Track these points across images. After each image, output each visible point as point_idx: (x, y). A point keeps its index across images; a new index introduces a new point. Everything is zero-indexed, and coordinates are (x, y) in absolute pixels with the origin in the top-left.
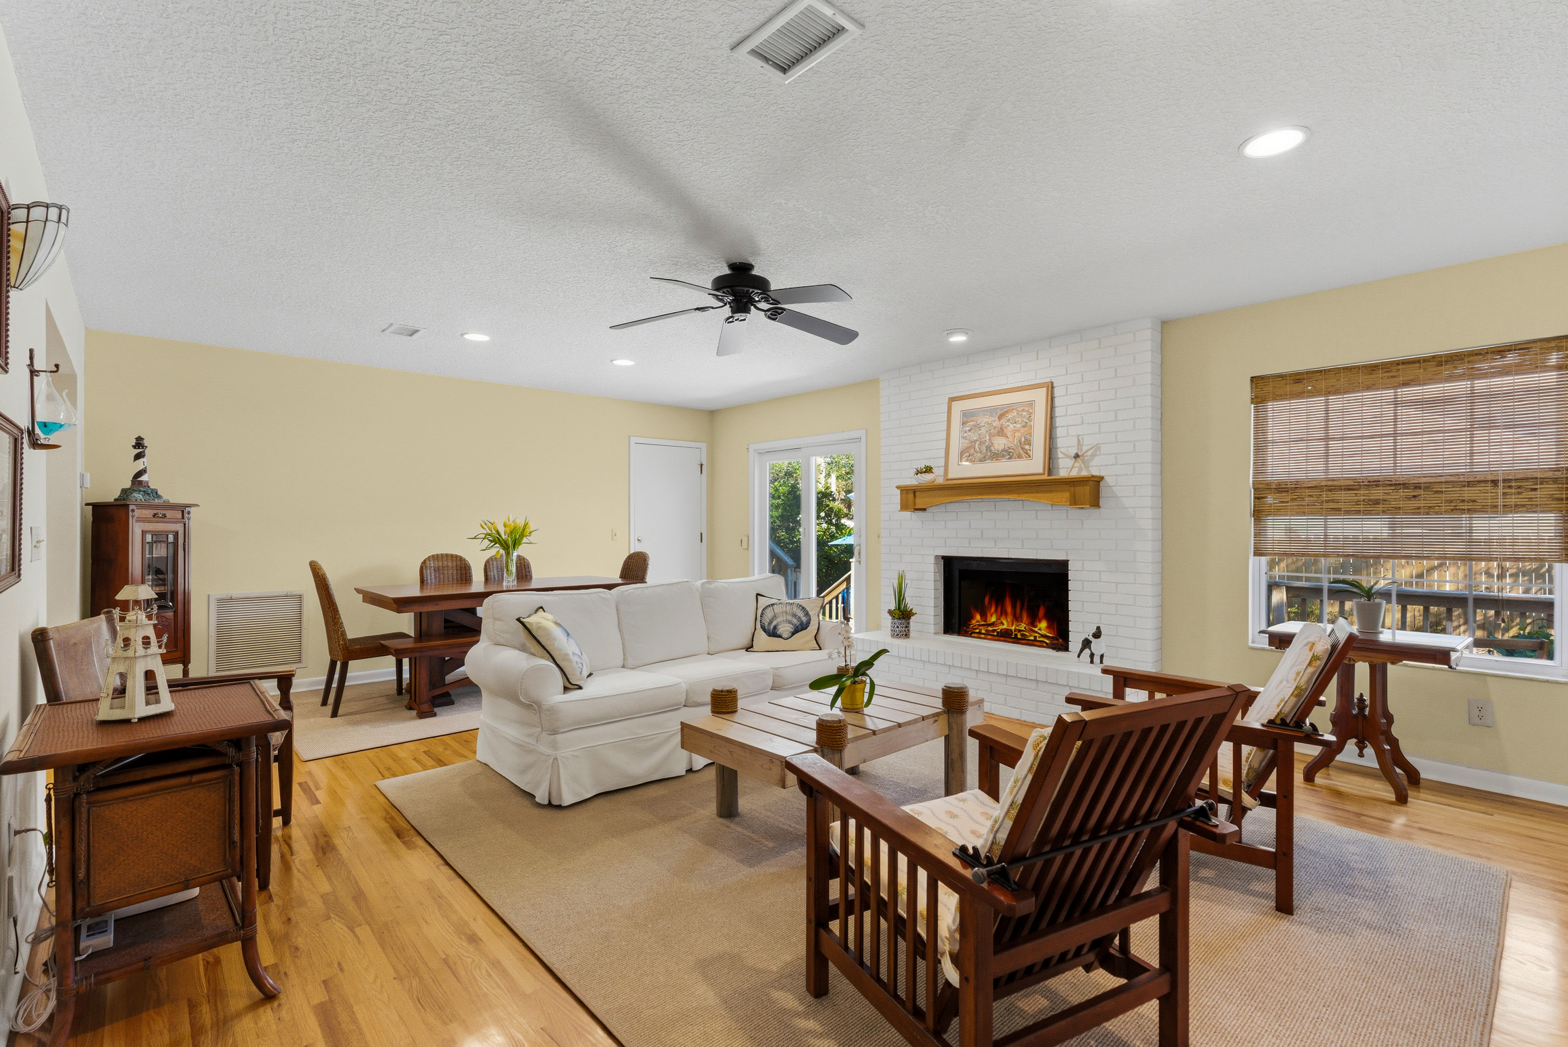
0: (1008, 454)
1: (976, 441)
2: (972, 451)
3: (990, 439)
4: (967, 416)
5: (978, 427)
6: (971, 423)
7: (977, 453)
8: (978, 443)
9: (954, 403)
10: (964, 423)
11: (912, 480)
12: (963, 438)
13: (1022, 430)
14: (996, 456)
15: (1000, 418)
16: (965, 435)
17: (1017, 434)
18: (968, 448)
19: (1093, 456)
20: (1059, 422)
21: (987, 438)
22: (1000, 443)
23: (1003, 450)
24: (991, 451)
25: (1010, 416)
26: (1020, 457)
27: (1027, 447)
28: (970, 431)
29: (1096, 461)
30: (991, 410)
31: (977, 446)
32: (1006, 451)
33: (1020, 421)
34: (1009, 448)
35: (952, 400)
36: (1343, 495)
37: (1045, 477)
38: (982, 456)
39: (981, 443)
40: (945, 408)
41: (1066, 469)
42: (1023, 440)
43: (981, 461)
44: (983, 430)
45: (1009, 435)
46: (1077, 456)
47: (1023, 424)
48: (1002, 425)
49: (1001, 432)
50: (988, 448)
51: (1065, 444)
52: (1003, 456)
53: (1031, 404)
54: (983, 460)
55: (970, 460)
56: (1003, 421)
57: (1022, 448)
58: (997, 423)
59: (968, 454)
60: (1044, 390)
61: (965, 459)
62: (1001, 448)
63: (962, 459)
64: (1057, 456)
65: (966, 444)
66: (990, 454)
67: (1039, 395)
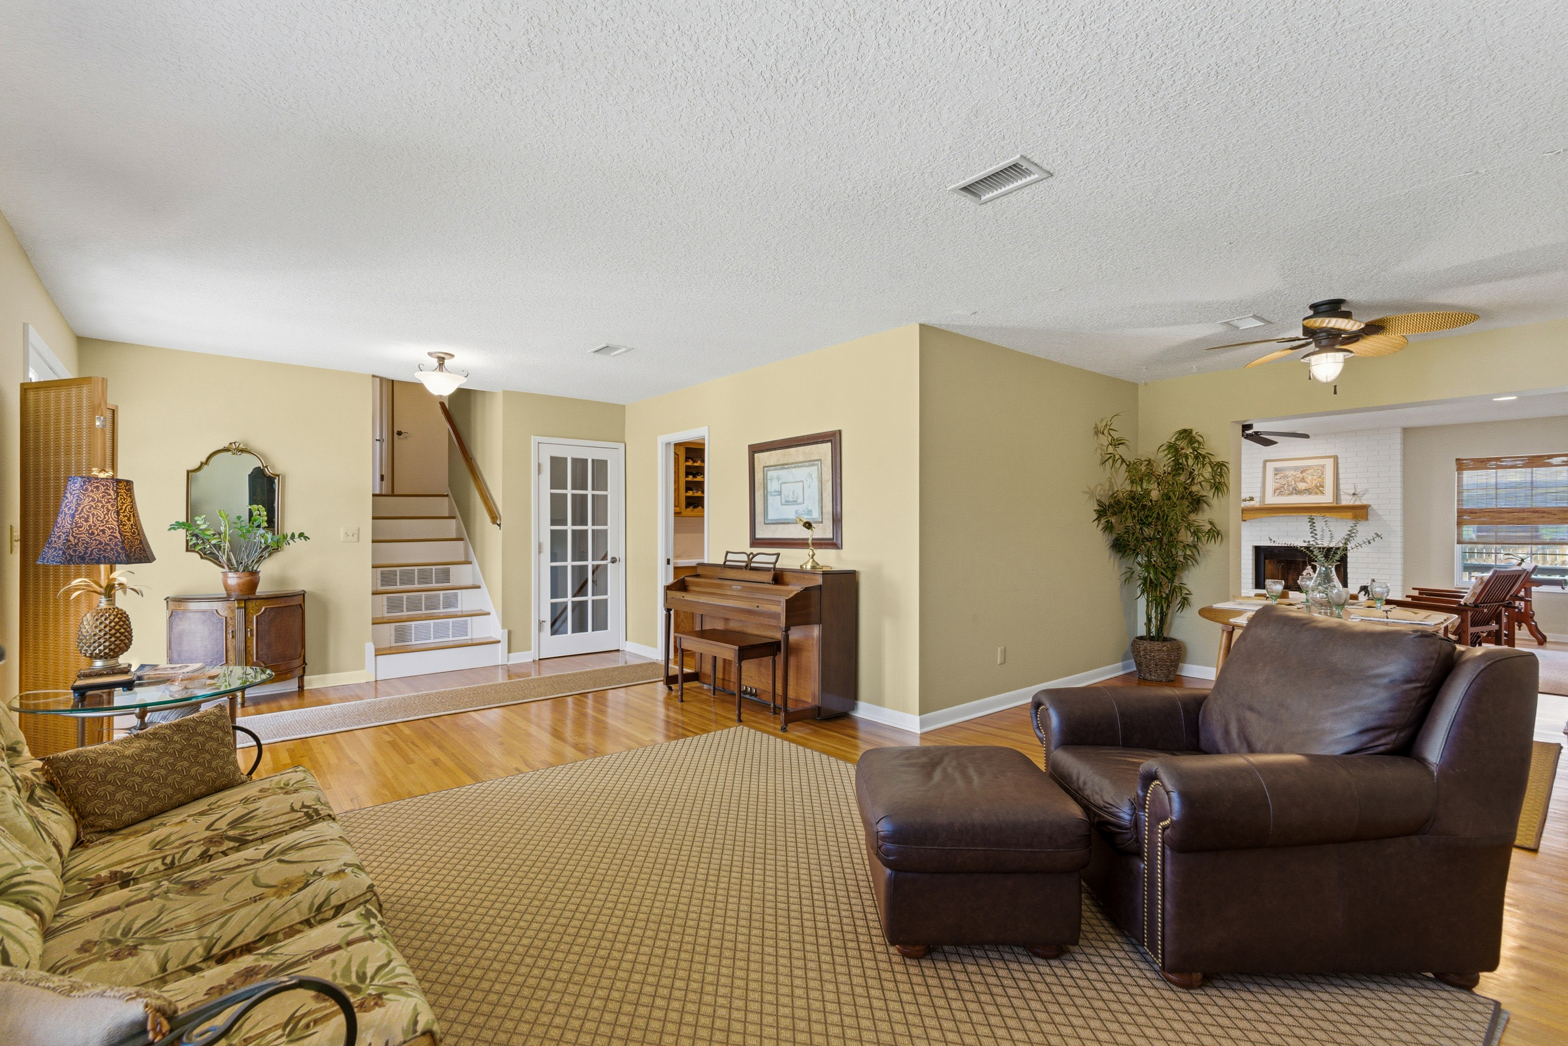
0: (1308, 491)
2: (1283, 490)
3: (1295, 483)
4: (1277, 471)
5: (1286, 477)
6: (1281, 474)
7: (1286, 491)
8: (1286, 485)
9: (1268, 464)
10: (1275, 474)
12: (1275, 482)
13: (1317, 480)
14: (1300, 493)
15: (1302, 473)
16: (1277, 481)
17: (1314, 482)
18: (1279, 488)
19: (1364, 494)
20: (1341, 476)
21: (1293, 483)
22: (1302, 486)
23: (1305, 490)
24: (1296, 490)
25: (1310, 472)
26: (1316, 493)
27: (1321, 489)
28: (1280, 478)
29: (1365, 497)
30: (1296, 469)
31: (1285, 487)
33: (1316, 475)
34: (1309, 489)
35: (1265, 462)
37: (1335, 505)
38: (1290, 492)
39: (1289, 486)
40: (1261, 465)
41: (1346, 500)
42: (1318, 485)
43: (1289, 495)
44: (1290, 479)
45: (1308, 482)
46: (1354, 494)
47: (1318, 476)
48: (1303, 476)
49: (1303, 480)
50: (1294, 488)
51: (1346, 487)
52: (1307, 494)
53: (1323, 466)
54: (1291, 494)
55: (1280, 494)
56: (1304, 474)
57: (1319, 489)
58: (1299, 475)
59: (1279, 491)
60: (1332, 460)
61: (1277, 494)
62: (1303, 488)
63: (1275, 494)
64: (1341, 494)
65: (1278, 486)
66: (1295, 492)
67: (1329, 461)
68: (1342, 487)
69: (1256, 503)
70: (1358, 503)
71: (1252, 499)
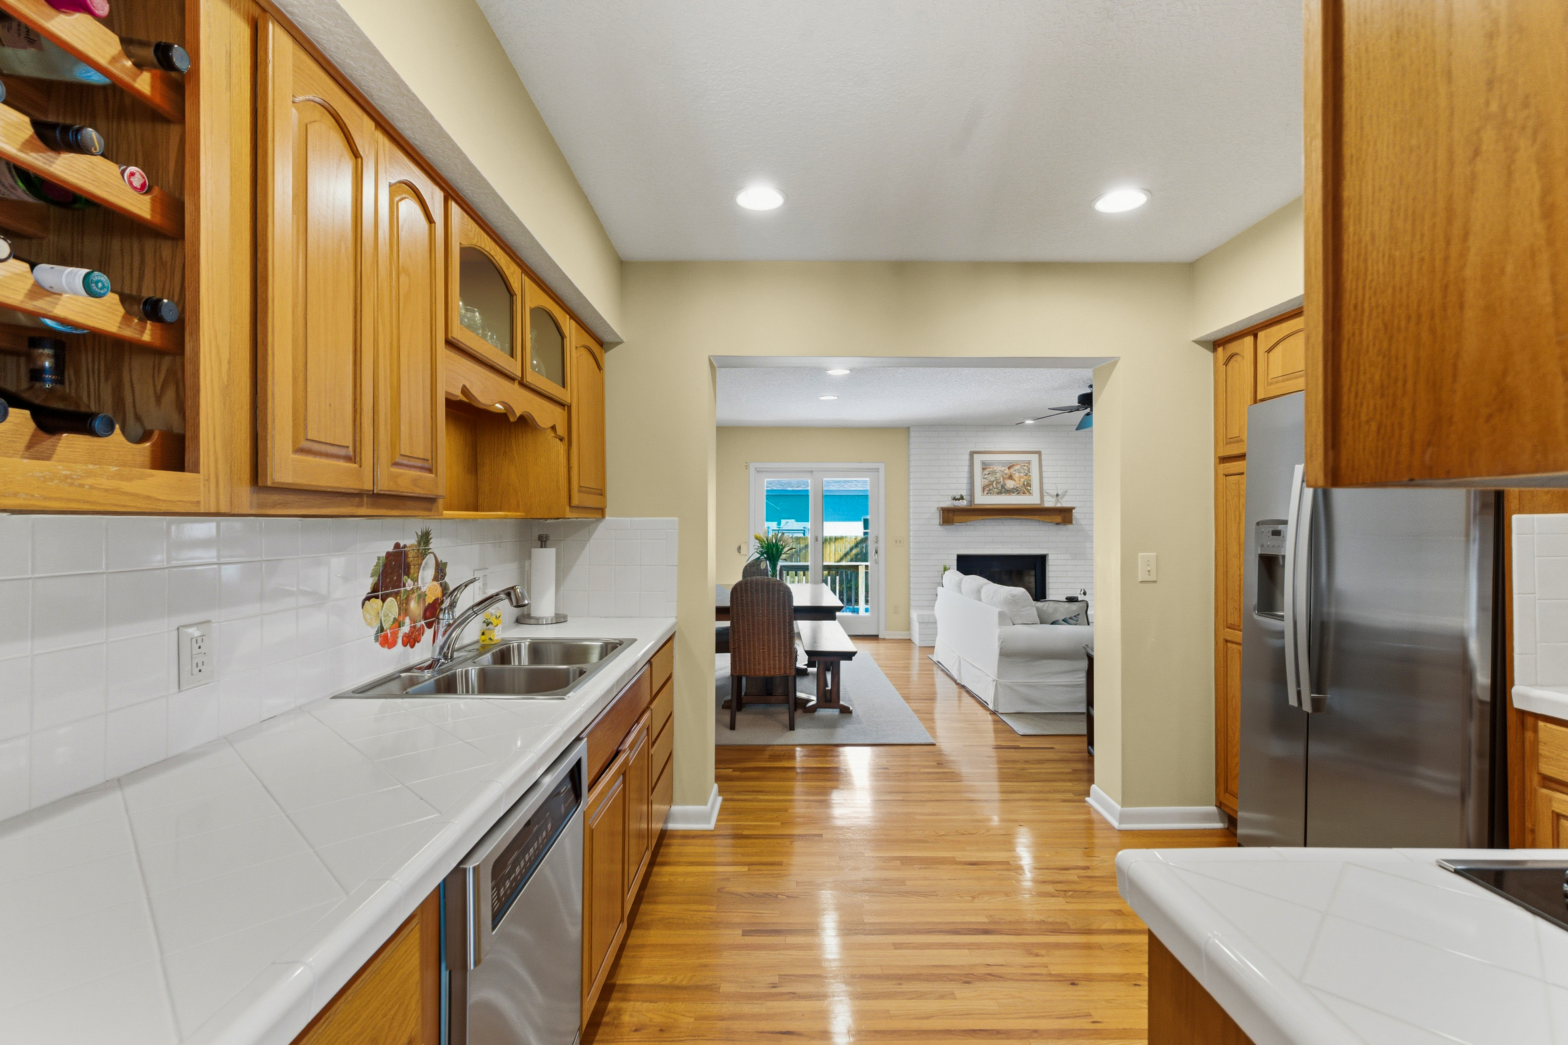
0: (1015, 491)
1: (994, 481)
2: (991, 487)
3: (1003, 480)
4: (985, 466)
5: (994, 473)
6: (990, 470)
7: (995, 488)
8: (995, 483)
9: (975, 455)
10: (984, 469)
11: (948, 503)
12: (984, 478)
13: (1025, 477)
14: (1009, 492)
15: (1009, 468)
16: (986, 476)
17: (1022, 480)
18: (988, 485)
19: (1064, 495)
20: (1045, 474)
21: (1002, 480)
22: (1010, 484)
23: (1013, 488)
24: (1004, 488)
25: (1016, 468)
26: (1024, 493)
27: (1029, 488)
28: (989, 474)
29: (1065, 499)
30: (1004, 463)
32: (1015, 489)
33: (1023, 472)
34: (1017, 487)
35: (973, 452)
37: (1040, 506)
38: (999, 491)
39: (997, 483)
40: (967, 457)
41: (1050, 501)
42: (1026, 483)
43: (998, 494)
44: (998, 475)
45: (1017, 479)
46: (1057, 495)
47: (1025, 473)
48: (1011, 473)
49: (1011, 477)
50: (1003, 487)
51: (1049, 486)
52: (1014, 492)
53: (1029, 462)
54: (1000, 493)
55: (990, 493)
56: (1011, 470)
57: (1025, 488)
58: (1007, 471)
59: (987, 489)
60: (1037, 455)
61: (986, 492)
62: (1012, 487)
63: (983, 491)
64: (1045, 494)
65: (986, 482)
66: (1003, 490)
67: (1034, 458)
68: (1045, 487)
69: (963, 504)
70: (1059, 505)
71: (962, 498)
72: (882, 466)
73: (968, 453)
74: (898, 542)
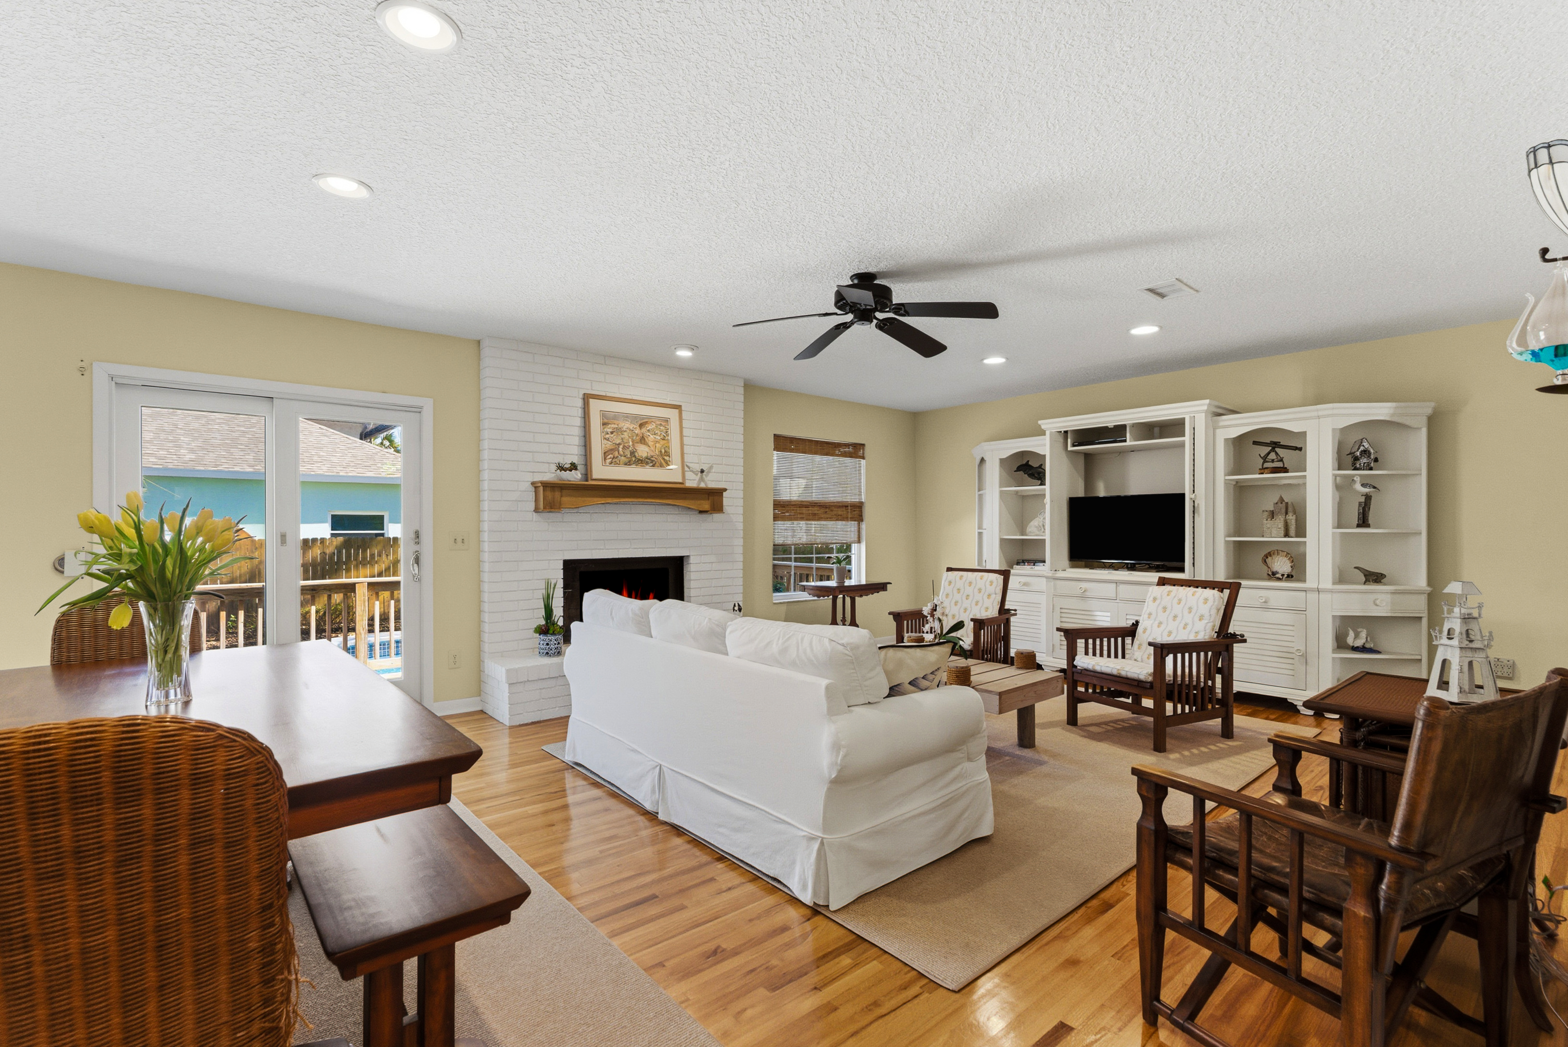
0: (649, 462)
1: (619, 444)
2: (616, 454)
3: (633, 445)
4: (607, 417)
5: (618, 431)
6: (613, 426)
7: (621, 456)
8: (621, 446)
9: (592, 402)
10: (604, 424)
11: (550, 475)
12: (605, 439)
13: (662, 442)
14: (640, 462)
15: (641, 426)
16: (607, 436)
17: (658, 445)
18: (611, 451)
21: (631, 443)
22: (643, 451)
23: (647, 458)
24: (635, 456)
25: (650, 427)
26: (660, 465)
27: (667, 458)
28: (612, 433)
30: (633, 418)
31: (620, 449)
32: (649, 459)
33: (659, 434)
34: (652, 456)
35: (587, 396)
36: (804, 510)
37: (680, 485)
38: (627, 460)
39: (624, 447)
40: (579, 403)
41: (694, 479)
42: (663, 451)
43: (626, 464)
44: (626, 435)
45: (651, 444)
46: (702, 471)
47: (662, 437)
48: (643, 434)
49: (643, 440)
50: (633, 453)
52: (647, 463)
53: (667, 420)
54: (628, 464)
55: (614, 462)
56: (644, 430)
57: (662, 458)
58: (637, 431)
59: (610, 455)
60: (676, 411)
61: (608, 461)
62: (645, 455)
63: (605, 459)
64: (686, 469)
65: (609, 445)
66: (634, 459)
67: (672, 414)
68: (687, 457)
69: (575, 477)
70: (702, 485)
71: (573, 467)
72: (428, 405)
73: (581, 396)
74: (459, 540)
